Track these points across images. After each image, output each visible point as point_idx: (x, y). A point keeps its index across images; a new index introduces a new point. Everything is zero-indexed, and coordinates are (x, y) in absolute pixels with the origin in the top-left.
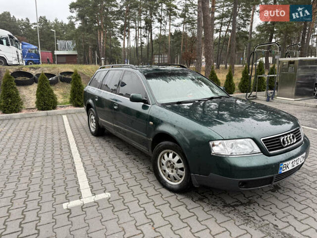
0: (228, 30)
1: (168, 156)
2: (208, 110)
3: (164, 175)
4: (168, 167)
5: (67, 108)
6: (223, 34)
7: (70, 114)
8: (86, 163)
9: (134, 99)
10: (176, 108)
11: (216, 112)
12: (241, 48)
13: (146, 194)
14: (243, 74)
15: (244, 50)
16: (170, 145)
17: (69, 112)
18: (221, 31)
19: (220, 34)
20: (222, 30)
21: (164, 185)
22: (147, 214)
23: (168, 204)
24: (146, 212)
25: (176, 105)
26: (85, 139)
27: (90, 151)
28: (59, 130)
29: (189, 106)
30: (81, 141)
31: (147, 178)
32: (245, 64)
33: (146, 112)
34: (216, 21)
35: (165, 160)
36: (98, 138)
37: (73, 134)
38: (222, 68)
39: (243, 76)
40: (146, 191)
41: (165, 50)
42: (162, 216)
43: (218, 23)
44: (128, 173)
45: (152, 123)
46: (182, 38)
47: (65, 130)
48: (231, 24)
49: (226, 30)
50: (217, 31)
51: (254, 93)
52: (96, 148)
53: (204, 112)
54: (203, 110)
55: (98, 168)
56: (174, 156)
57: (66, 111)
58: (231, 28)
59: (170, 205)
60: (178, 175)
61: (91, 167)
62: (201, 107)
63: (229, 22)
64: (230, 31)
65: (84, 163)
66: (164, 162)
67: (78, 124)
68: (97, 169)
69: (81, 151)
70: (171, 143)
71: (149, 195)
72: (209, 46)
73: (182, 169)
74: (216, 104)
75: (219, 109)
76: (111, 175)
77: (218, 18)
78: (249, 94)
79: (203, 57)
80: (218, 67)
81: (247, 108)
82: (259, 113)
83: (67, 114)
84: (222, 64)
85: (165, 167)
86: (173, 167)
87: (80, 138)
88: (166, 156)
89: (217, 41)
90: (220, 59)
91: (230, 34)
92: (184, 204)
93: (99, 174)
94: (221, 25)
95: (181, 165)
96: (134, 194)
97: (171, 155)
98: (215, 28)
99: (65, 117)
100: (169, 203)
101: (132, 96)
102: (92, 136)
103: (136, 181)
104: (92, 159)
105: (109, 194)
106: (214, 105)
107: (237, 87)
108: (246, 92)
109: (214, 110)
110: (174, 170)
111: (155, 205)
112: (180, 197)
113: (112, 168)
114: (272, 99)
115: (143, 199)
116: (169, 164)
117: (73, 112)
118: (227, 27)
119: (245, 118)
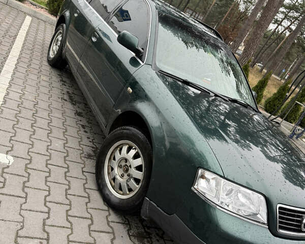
0: (288, 28)
1: (128, 151)
2: (214, 110)
3: (109, 173)
4: (120, 166)
5: (38, 10)
6: (281, 29)
7: (38, 18)
8: (12, 95)
9: (123, 40)
10: (178, 87)
11: (222, 117)
12: (291, 58)
13: (67, 187)
14: (280, 89)
15: (292, 62)
16: (139, 138)
17: (38, 15)
18: (280, 24)
19: (277, 27)
20: (282, 24)
21: (101, 187)
22: (48, 222)
23: (90, 222)
24: (48, 218)
25: (180, 83)
26: (34, 61)
27: (29, 82)
28: (7, 31)
29: (195, 94)
30: (27, 60)
31: (84, 164)
32: (284, 79)
34: (282, 9)
35: (120, 153)
36: (52, 70)
37: (23, 47)
39: (278, 92)
40: (69, 182)
41: (203, 10)
42: (68, 236)
43: (283, 12)
44: (61, 143)
45: (131, 91)
46: (232, 7)
47: (16, 36)
48: (296, 22)
49: (286, 26)
50: (276, 21)
51: (279, 120)
52: (40, 82)
53: (208, 109)
54: (209, 107)
55: (23, 111)
56: (136, 157)
57: (35, 12)
58: (293, 27)
59: (92, 223)
60: (128, 185)
61: (14, 105)
62: (208, 102)
63: (296, 18)
64: (290, 30)
65: (8, 94)
66: (118, 156)
67: (40, 37)
68: (20, 112)
69: (18, 74)
70: (141, 135)
71: (69, 192)
72: (259, 32)
73: (137, 181)
74: (227, 107)
75: (228, 115)
76: (34, 132)
77: (286, 7)
78: (273, 117)
79: (243, 44)
80: (253, 66)
81: (262, 131)
82: (274, 146)
83: (34, 16)
85: (115, 164)
86: (127, 171)
87: (28, 57)
88: (125, 148)
89: (269, 34)
90: (260, 58)
91: (288, 34)
92: (113, 233)
93: (18, 121)
94: (285, 17)
95: (139, 175)
96: (49, 179)
97: (133, 152)
98: (276, 17)
99: (28, 19)
100: (91, 219)
102: (47, 64)
103: (65, 160)
104: (24, 94)
105: (12, 159)
106: (224, 107)
107: (263, 101)
108: (270, 113)
109: (222, 114)
110: (126, 175)
111: (70, 213)
112: (113, 217)
113: (42, 123)
114: (297, 138)
115: (58, 194)
116: (123, 163)
117: (44, 19)
118: (289, 23)
119: (254, 144)
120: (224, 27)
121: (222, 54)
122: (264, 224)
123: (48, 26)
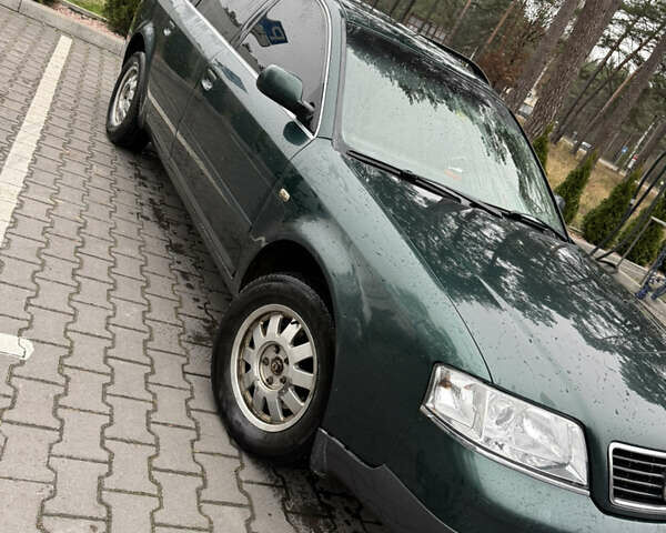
0: (635, 56)
1: (282, 327)
2: (470, 238)
3: (240, 377)
4: (264, 362)
5: (86, 23)
6: (617, 58)
7: (86, 42)
8: (29, 208)
9: (270, 86)
10: (391, 187)
11: (490, 254)
12: (640, 123)
13: (150, 407)
14: (616, 191)
15: (643, 132)
16: (305, 300)
17: (86, 35)
18: (615, 48)
19: (610, 54)
20: (621, 47)
21: (223, 407)
22: (109, 483)
23: (199, 482)
24: (108, 475)
25: (395, 179)
26: (77, 134)
27: (68, 179)
28: (19, 69)
29: (428, 202)
30: (61, 132)
31: (187, 356)
32: (625, 168)
33: (288, 148)
34: (619, 15)
35: (265, 333)
36: (117, 153)
37: (54, 103)
38: (566, 147)
39: (613, 197)
40: (155, 395)
41: (447, 19)
42: (152, 514)
43: (622, 22)
44: (137, 310)
45: (287, 196)
46: (509, 10)
47: (38, 80)
48: (652, 43)
49: (630, 52)
50: (607, 42)
51: (615, 258)
52: (90, 179)
53: (457, 236)
54: (460, 230)
55: (55, 242)
56: (299, 340)
57: (80, 27)
58: (645, 55)
59: (205, 486)
60: (282, 402)
61: (33, 229)
62: (457, 219)
63: (651, 35)
64: (639, 61)
65: (21, 205)
66: (259, 338)
67: (90, 81)
68: (47, 244)
69: (42, 162)
70: (309, 293)
71: (155, 417)
72: (569, 66)
73: (302, 393)
74: (501, 231)
75: (502, 249)
76: (78, 288)
77: (629, 11)
78: (601, 252)
79: (533, 92)
80: (556, 140)
81: (576, 283)
82: (603, 315)
83: (77, 37)
84: (570, 136)
85: (253, 357)
86: (279, 370)
87: (64, 124)
88: (275, 322)
89: (592, 70)
90: (571, 122)
91: (633, 68)
92: (251, 506)
93: (43, 265)
94: (628, 31)
95: (307, 380)
96: (110, 390)
97: (292, 330)
98: (606, 33)
99: (65, 43)
100: (203, 476)
101: (271, 73)
102: (105, 139)
103: (145, 348)
104: (56, 205)
105: (29, 347)
106: (493, 231)
107: (579, 217)
108: (595, 243)
109: (488, 247)
110: (277, 380)
111: (156, 463)
113: (96, 268)
114: (654, 298)
115: (130, 420)
116: (271, 355)
117: (99, 43)
118: (636, 46)
119: (559, 312)
120: (492, 55)
121: (487, 113)
122: (580, 486)
123: (109, 58)
